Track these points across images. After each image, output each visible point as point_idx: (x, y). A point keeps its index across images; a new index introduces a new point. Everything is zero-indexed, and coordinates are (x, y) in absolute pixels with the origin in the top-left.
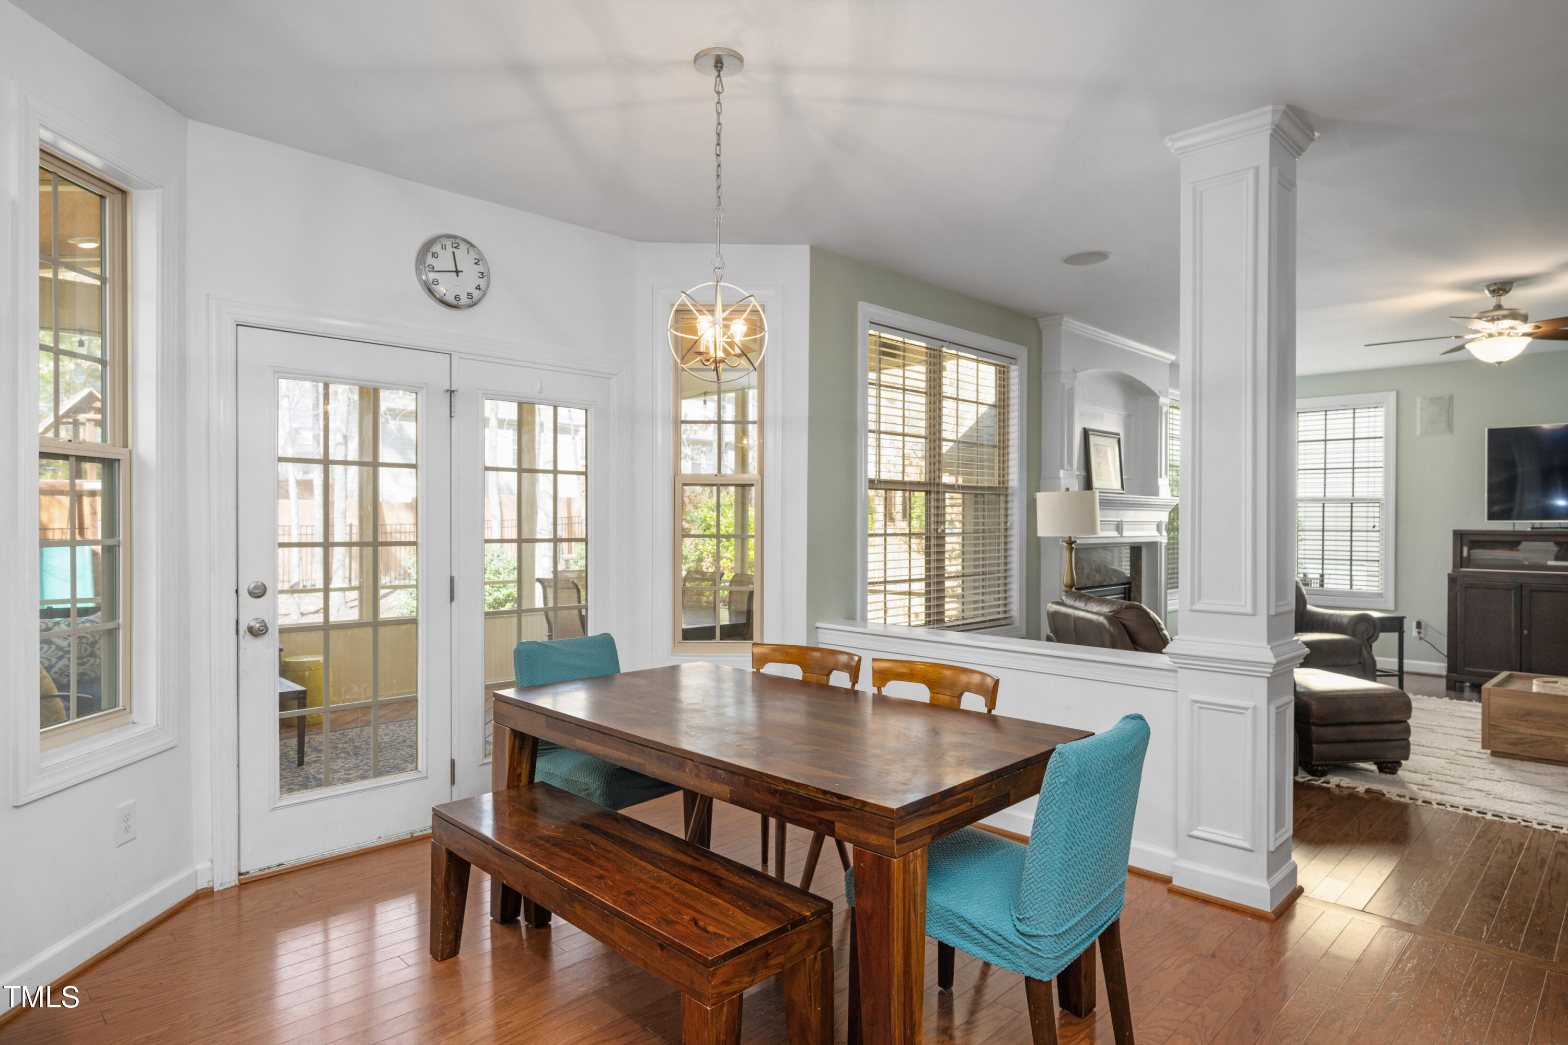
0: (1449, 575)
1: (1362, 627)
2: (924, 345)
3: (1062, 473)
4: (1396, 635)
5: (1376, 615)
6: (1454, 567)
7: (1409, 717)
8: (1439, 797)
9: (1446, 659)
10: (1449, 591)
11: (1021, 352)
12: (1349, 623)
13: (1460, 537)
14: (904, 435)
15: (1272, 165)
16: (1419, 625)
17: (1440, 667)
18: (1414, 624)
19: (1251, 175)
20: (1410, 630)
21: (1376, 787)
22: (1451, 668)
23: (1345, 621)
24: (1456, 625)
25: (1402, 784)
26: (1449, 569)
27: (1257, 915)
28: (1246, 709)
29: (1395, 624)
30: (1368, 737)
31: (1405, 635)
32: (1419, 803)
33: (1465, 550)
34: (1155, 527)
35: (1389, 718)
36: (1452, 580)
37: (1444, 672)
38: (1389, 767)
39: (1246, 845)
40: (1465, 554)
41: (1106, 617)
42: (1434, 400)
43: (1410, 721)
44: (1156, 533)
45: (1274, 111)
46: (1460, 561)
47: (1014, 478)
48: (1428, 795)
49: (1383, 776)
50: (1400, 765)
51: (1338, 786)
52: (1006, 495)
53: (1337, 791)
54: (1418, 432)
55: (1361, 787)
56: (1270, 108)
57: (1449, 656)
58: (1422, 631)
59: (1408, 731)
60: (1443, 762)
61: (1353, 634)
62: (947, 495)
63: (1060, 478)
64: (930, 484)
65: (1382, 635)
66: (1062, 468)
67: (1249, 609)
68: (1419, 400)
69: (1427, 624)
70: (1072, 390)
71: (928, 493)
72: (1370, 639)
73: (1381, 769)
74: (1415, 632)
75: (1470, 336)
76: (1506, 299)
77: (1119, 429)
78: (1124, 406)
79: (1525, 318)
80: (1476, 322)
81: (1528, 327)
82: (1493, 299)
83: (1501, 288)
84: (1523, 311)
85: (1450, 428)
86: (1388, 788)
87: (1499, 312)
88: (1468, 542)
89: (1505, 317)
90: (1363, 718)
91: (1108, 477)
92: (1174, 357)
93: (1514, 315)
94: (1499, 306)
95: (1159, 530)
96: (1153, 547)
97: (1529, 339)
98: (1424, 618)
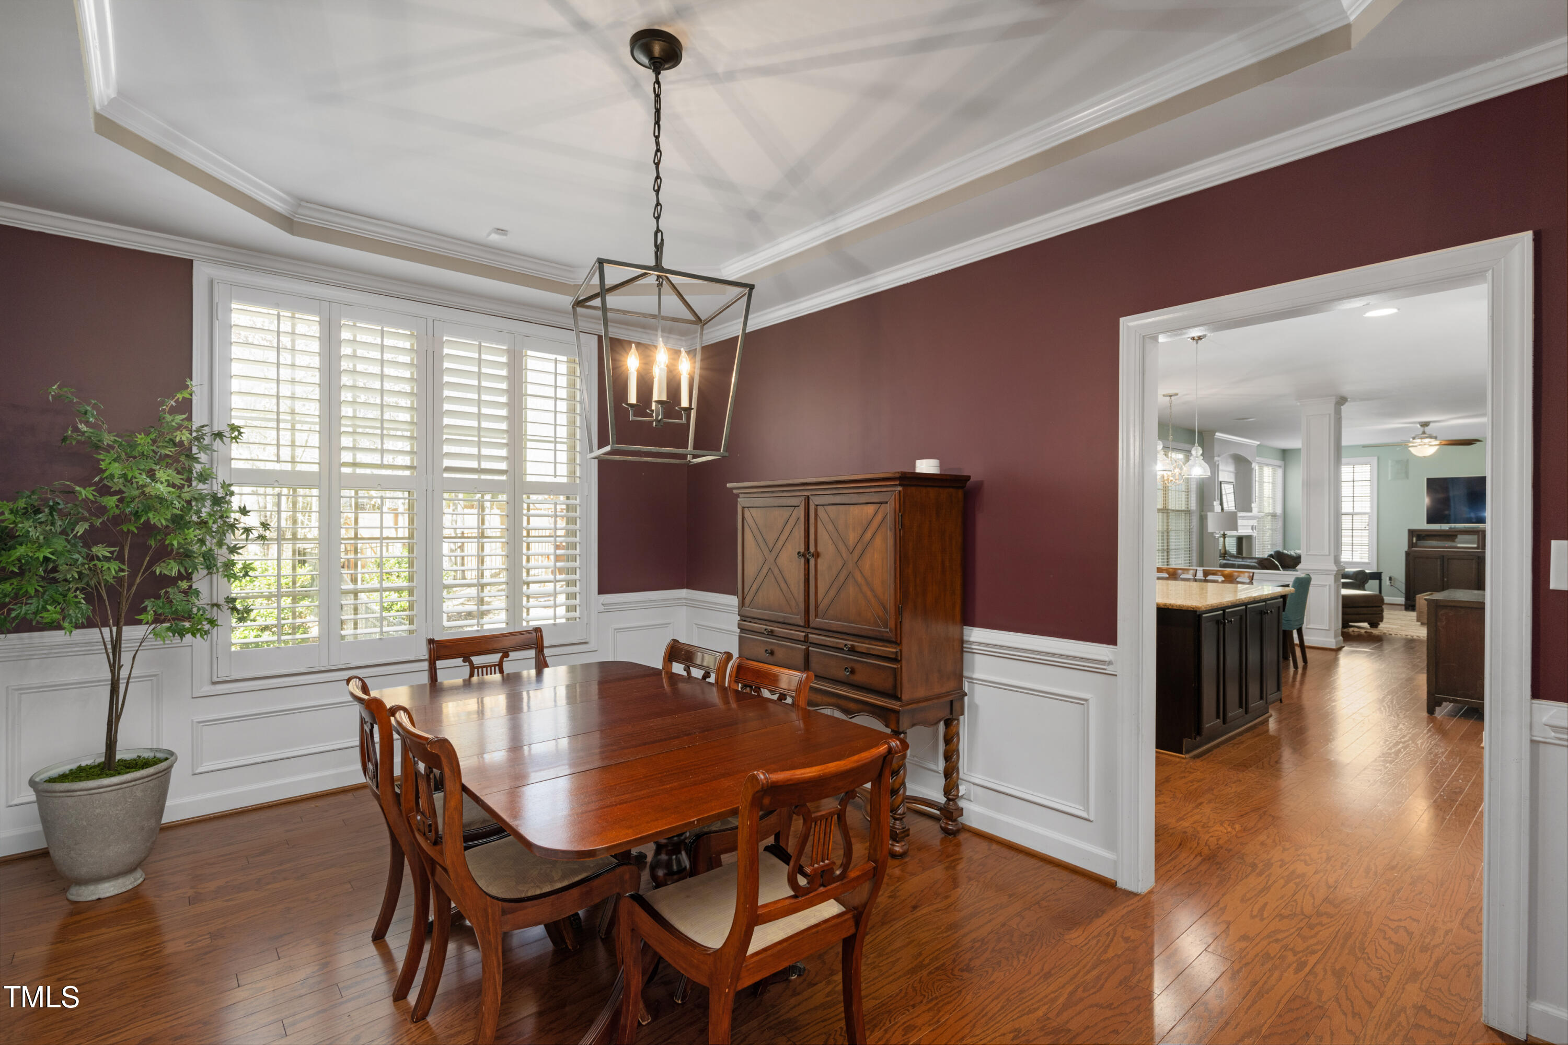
0: (1406, 551)
1: (1361, 576)
4: (1377, 581)
5: (1367, 571)
6: (1409, 548)
7: (1383, 605)
8: (1398, 633)
9: (1404, 595)
10: (1406, 560)
12: (1354, 572)
13: (1412, 533)
15: (1335, 413)
16: (1390, 579)
17: (1401, 600)
18: (1388, 578)
19: (1328, 417)
20: (1386, 581)
21: (1370, 630)
22: (1408, 598)
23: (1352, 571)
24: (1409, 577)
25: (1381, 630)
26: (1406, 548)
27: (1332, 650)
28: (1327, 585)
29: (1377, 576)
30: (1366, 612)
31: (1383, 581)
32: (1389, 635)
33: (1414, 540)
34: (1249, 528)
35: (1374, 606)
36: (1408, 554)
37: (1403, 603)
38: (1374, 625)
39: (1328, 630)
42: (1398, 462)
43: (1384, 607)
44: (1251, 531)
46: (1411, 545)
47: (1193, 505)
48: (1393, 633)
49: (1372, 628)
50: (1379, 624)
52: (1190, 514)
54: (1390, 478)
55: (1363, 631)
57: (1406, 594)
58: (1392, 582)
59: (1383, 613)
60: (1396, 626)
61: (1356, 578)
62: (1170, 514)
63: (1213, 506)
64: (1164, 510)
65: (1370, 579)
66: (1215, 501)
68: (1390, 462)
69: (1394, 578)
70: (1218, 465)
71: (1162, 513)
72: (1365, 580)
73: (1371, 626)
74: (1388, 582)
75: (1411, 445)
76: (1427, 429)
77: (1233, 480)
78: (1237, 469)
79: (1436, 438)
80: (1414, 438)
81: (1437, 442)
82: (1421, 429)
83: (1425, 424)
84: (1434, 435)
85: (1407, 477)
86: (1375, 632)
87: (1424, 435)
88: (1416, 536)
89: (1426, 437)
90: (1363, 605)
91: (1230, 503)
92: (1258, 443)
93: (1431, 437)
94: (1424, 433)
95: (1252, 529)
96: (1249, 538)
97: (1438, 447)
98: (1394, 575)
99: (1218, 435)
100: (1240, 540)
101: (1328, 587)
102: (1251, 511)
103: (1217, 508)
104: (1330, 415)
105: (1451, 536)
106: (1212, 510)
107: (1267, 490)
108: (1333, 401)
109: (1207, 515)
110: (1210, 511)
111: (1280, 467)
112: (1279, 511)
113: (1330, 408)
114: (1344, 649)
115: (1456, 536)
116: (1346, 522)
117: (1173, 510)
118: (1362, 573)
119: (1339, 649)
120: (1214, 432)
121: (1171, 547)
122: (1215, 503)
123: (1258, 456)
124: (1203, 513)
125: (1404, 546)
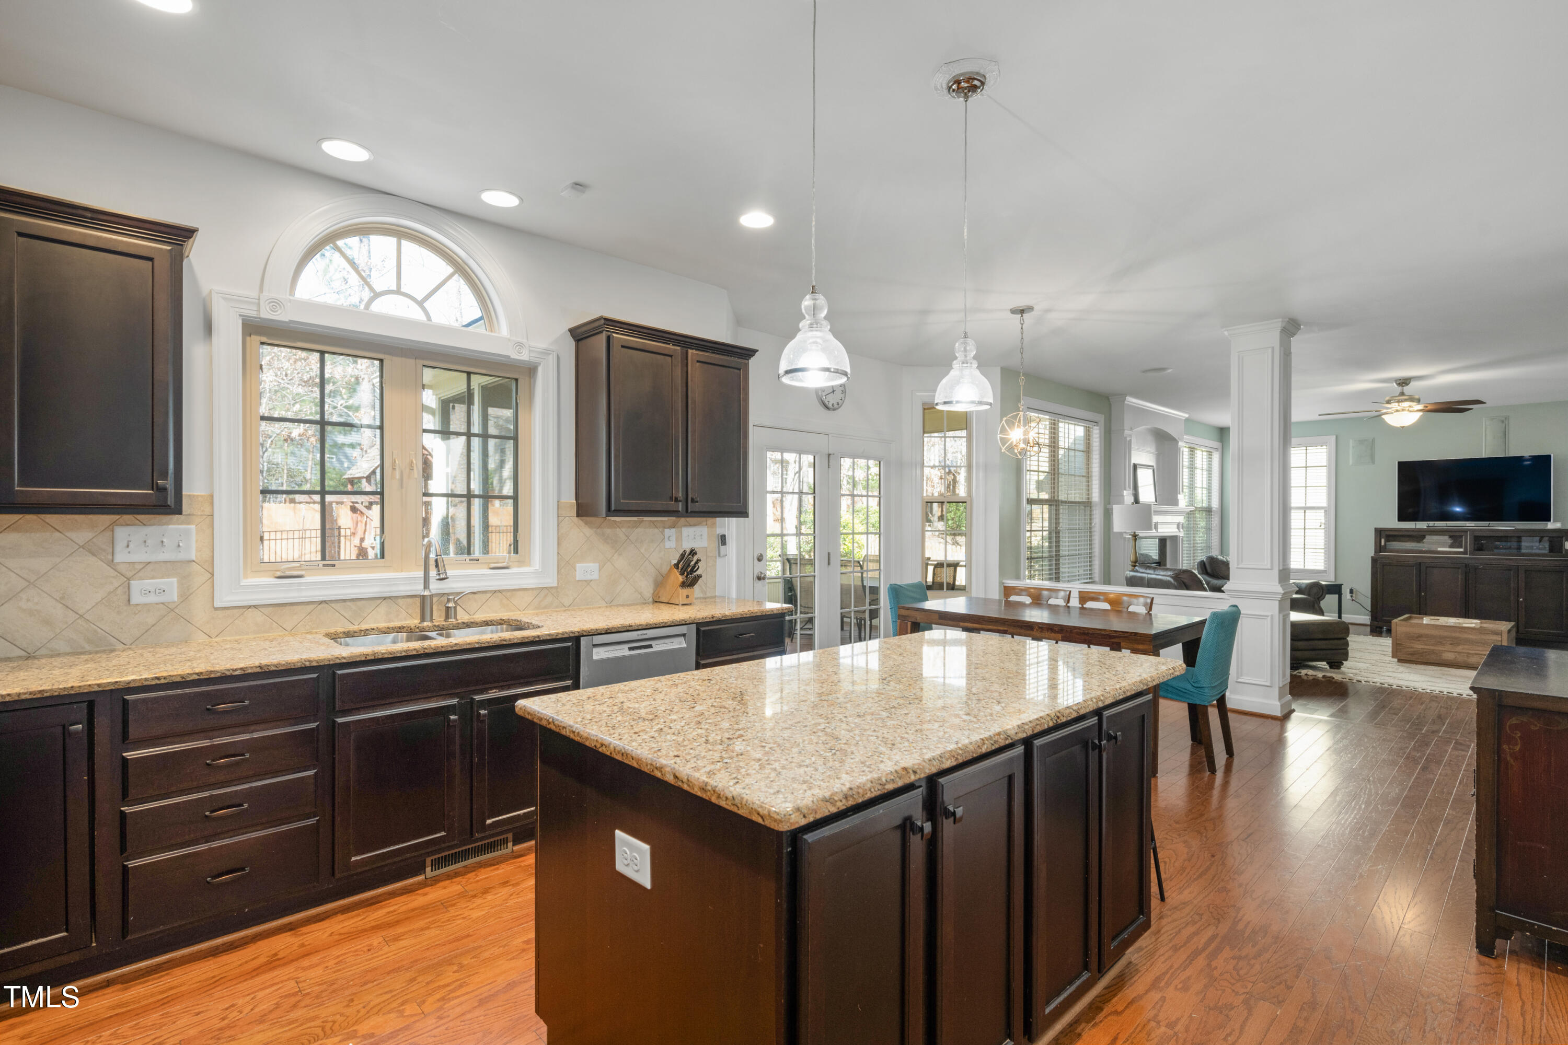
0: (1372, 557)
1: (1315, 590)
2: (1048, 417)
3: (1125, 492)
4: (1337, 596)
5: (1323, 583)
6: (1375, 552)
7: (1348, 636)
8: (1366, 679)
9: (1370, 614)
10: (1372, 568)
11: (1101, 418)
12: (1306, 588)
13: (1379, 532)
14: (1038, 471)
15: (1281, 345)
16: (1351, 591)
17: (1366, 619)
18: (1348, 590)
19: (1270, 350)
20: (1346, 595)
21: (1328, 674)
22: (1374, 617)
23: (1304, 586)
24: (1376, 590)
25: (1343, 673)
26: (1372, 553)
27: (1274, 718)
28: (1267, 616)
29: (1336, 589)
30: (1324, 647)
31: (1343, 596)
32: (1355, 681)
33: (1383, 541)
34: (1176, 526)
35: (1336, 636)
36: (1374, 561)
37: (1368, 623)
38: (1336, 665)
39: (1268, 684)
40: (1383, 543)
41: (1172, 577)
42: (1361, 442)
43: (1348, 639)
44: (1177, 530)
45: (1282, 321)
46: (1379, 548)
47: (1096, 496)
48: (1359, 678)
49: (1332, 670)
50: (1343, 664)
51: (1306, 675)
52: (1090, 507)
53: (1305, 678)
54: (1351, 462)
55: (1320, 675)
56: (1280, 320)
57: (1372, 611)
58: (1354, 595)
59: (1347, 644)
60: (1368, 665)
61: (1309, 595)
62: (1061, 507)
63: (1123, 496)
64: (1053, 501)
65: (1327, 596)
66: (1125, 490)
67: (1269, 567)
68: (1351, 441)
69: (1357, 591)
70: (1130, 441)
71: (1050, 505)
72: (1320, 598)
73: (1331, 667)
74: (1348, 596)
75: (1384, 411)
76: (1407, 389)
77: (1152, 463)
78: (1158, 449)
79: (1419, 401)
80: (1388, 402)
81: (1420, 407)
82: (1399, 389)
83: (1403, 382)
84: (1417, 397)
85: (1373, 461)
86: (1336, 676)
87: (1402, 397)
88: (1384, 536)
89: (1406, 400)
90: (1321, 636)
91: (1147, 494)
92: (1187, 416)
93: (1411, 399)
94: (1402, 394)
95: (1178, 528)
96: (1174, 538)
97: (1421, 414)
98: (1355, 587)
99: (1131, 400)
100: (1163, 541)
101: (1269, 618)
102: (1177, 505)
103: (1128, 497)
104: (1273, 348)
105: (1419, 536)
106: (1121, 502)
107: (1201, 478)
108: (1278, 325)
109: (1112, 509)
110: (1117, 503)
111: (1216, 449)
112: (1215, 504)
113: (1273, 338)
114: (1294, 715)
115: (1423, 537)
116: (1296, 519)
117: (1065, 502)
118: (1316, 585)
119: (1286, 717)
120: (1123, 396)
121: (1061, 553)
122: (1125, 493)
123: (1187, 434)
124: (1108, 507)
125: (1369, 550)
